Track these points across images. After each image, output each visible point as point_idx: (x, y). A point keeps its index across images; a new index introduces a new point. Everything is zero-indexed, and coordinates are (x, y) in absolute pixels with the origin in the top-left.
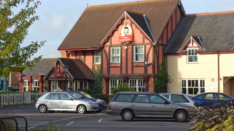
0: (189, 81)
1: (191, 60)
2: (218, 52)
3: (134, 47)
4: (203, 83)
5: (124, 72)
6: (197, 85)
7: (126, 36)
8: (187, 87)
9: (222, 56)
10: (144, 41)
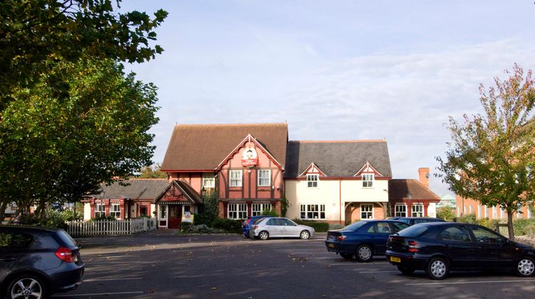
0: (309, 206)
1: (310, 185)
2: (341, 178)
3: (259, 171)
4: (323, 207)
5: (246, 196)
6: (317, 209)
7: (249, 159)
8: (306, 211)
9: (343, 182)
10: (270, 166)
